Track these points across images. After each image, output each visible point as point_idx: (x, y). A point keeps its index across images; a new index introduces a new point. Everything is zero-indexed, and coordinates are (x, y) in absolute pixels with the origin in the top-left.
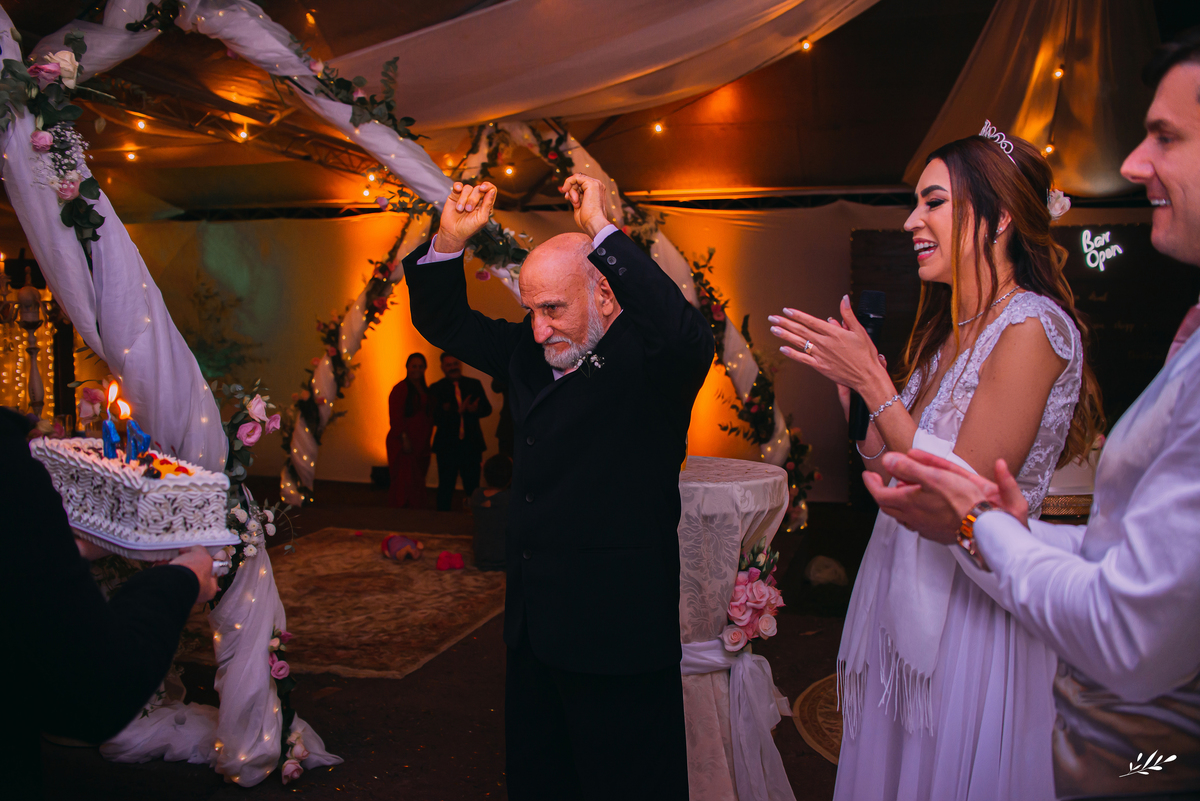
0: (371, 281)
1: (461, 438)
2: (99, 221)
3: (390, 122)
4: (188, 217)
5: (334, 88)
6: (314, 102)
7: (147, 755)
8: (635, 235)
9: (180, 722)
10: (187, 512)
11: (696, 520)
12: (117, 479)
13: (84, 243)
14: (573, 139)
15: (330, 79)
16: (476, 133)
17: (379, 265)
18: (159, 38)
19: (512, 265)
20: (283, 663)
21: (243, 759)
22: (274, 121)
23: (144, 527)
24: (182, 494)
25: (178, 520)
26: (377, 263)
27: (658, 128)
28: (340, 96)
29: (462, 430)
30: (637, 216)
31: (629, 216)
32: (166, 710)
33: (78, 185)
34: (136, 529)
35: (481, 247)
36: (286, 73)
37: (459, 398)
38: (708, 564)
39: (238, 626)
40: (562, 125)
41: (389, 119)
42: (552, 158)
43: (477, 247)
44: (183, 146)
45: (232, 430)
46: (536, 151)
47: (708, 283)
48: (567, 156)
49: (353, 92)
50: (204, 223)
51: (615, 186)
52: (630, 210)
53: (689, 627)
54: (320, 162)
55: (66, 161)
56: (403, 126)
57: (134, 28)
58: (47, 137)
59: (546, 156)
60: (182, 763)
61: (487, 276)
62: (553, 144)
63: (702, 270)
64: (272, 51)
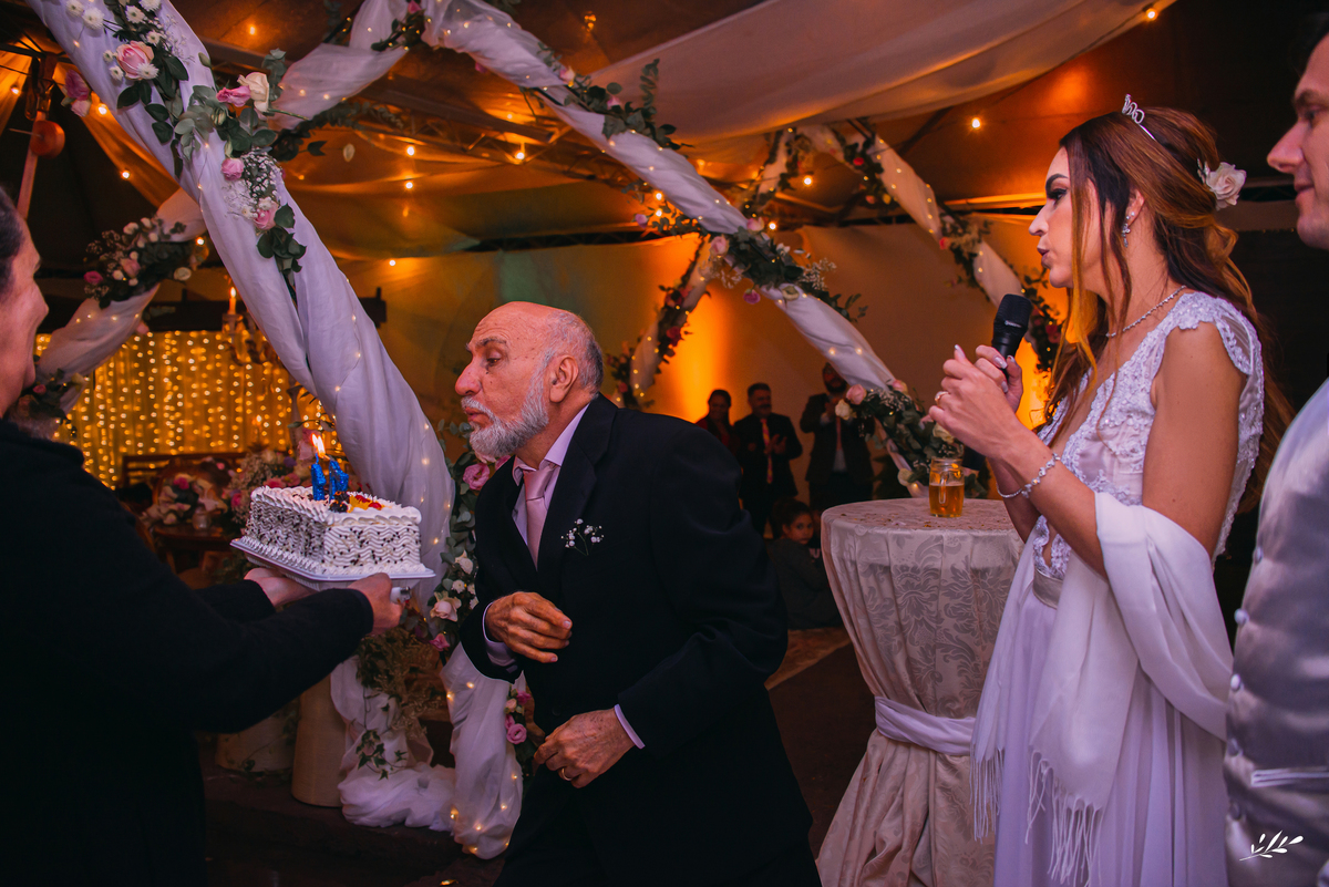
0: (663, 309)
1: (769, 481)
2: (298, 250)
3: (648, 131)
4: (485, 247)
5: (585, 97)
6: (565, 113)
7: (389, 818)
8: (955, 247)
9: (423, 785)
10: (375, 544)
11: (964, 574)
12: (309, 515)
13: (285, 274)
14: (881, 142)
15: (581, 87)
16: (772, 141)
17: (671, 292)
18: (408, 55)
19: (785, 285)
20: (519, 726)
21: (479, 828)
22: (553, 139)
23: (330, 560)
24: (369, 527)
25: (366, 553)
26: (669, 289)
27: (976, 123)
28: (591, 106)
29: (770, 473)
30: (957, 225)
31: (948, 226)
32: (411, 772)
33: (273, 214)
34: (323, 561)
35: (750, 266)
36: (535, 84)
37: (766, 437)
38: (981, 626)
39: (471, 685)
40: (867, 126)
41: (646, 127)
42: (858, 164)
43: (746, 266)
44: (461, 171)
45: (458, 471)
46: (840, 157)
47: (1042, 300)
48: (874, 161)
49: (606, 101)
50: (500, 252)
51: (931, 193)
52: (949, 219)
53: (961, 699)
54: (606, 182)
55: (258, 188)
56: (662, 134)
57: (380, 47)
58: (237, 165)
59: (851, 163)
60: (423, 830)
61: (755, 299)
62: (860, 148)
63: (1034, 286)
64: (520, 62)
